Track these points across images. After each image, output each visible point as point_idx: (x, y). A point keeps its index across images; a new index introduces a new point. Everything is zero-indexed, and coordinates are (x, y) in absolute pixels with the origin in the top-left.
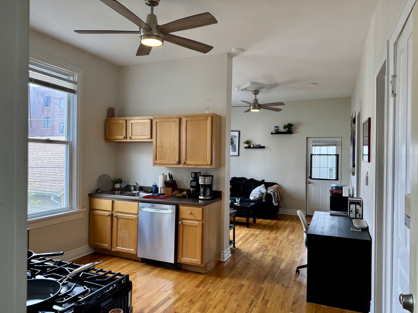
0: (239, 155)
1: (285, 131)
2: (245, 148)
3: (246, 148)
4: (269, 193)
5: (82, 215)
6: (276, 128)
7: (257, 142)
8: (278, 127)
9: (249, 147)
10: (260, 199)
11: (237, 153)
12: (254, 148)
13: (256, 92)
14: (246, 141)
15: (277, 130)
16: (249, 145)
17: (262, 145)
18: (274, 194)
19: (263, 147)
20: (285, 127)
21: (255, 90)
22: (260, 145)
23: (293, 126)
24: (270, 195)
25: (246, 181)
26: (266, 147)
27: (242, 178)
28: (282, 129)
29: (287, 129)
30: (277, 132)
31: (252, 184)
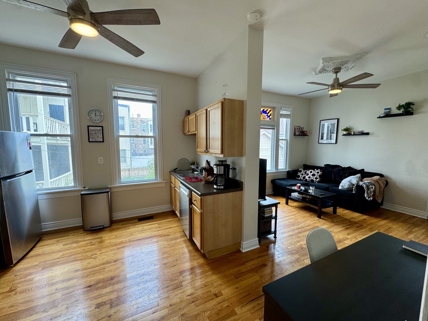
0: (336, 143)
1: (401, 112)
2: (342, 135)
3: (344, 135)
4: (361, 185)
5: (164, 185)
6: (386, 111)
7: (358, 128)
8: (390, 109)
9: (349, 134)
10: (350, 190)
11: (334, 141)
12: (354, 134)
13: (337, 70)
14: (345, 127)
15: (388, 113)
16: (349, 132)
17: (366, 131)
18: (367, 186)
19: (368, 134)
20: (399, 108)
21: (335, 67)
22: (362, 131)
23: (414, 104)
24: (362, 187)
25: (339, 169)
26: (370, 133)
27: (336, 165)
28: (395, 111)
29: (403, 110)
30: (388, 115)
31: (346, 173)
